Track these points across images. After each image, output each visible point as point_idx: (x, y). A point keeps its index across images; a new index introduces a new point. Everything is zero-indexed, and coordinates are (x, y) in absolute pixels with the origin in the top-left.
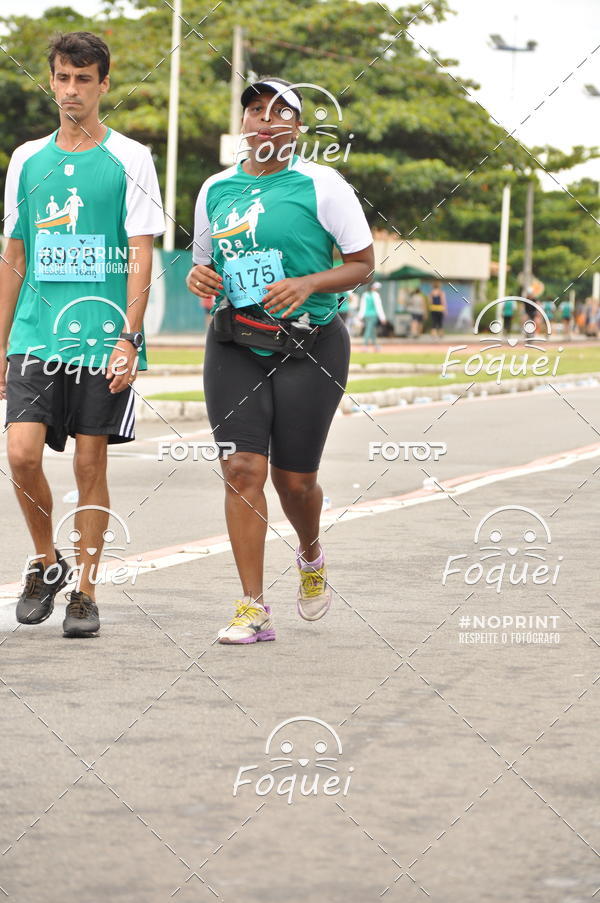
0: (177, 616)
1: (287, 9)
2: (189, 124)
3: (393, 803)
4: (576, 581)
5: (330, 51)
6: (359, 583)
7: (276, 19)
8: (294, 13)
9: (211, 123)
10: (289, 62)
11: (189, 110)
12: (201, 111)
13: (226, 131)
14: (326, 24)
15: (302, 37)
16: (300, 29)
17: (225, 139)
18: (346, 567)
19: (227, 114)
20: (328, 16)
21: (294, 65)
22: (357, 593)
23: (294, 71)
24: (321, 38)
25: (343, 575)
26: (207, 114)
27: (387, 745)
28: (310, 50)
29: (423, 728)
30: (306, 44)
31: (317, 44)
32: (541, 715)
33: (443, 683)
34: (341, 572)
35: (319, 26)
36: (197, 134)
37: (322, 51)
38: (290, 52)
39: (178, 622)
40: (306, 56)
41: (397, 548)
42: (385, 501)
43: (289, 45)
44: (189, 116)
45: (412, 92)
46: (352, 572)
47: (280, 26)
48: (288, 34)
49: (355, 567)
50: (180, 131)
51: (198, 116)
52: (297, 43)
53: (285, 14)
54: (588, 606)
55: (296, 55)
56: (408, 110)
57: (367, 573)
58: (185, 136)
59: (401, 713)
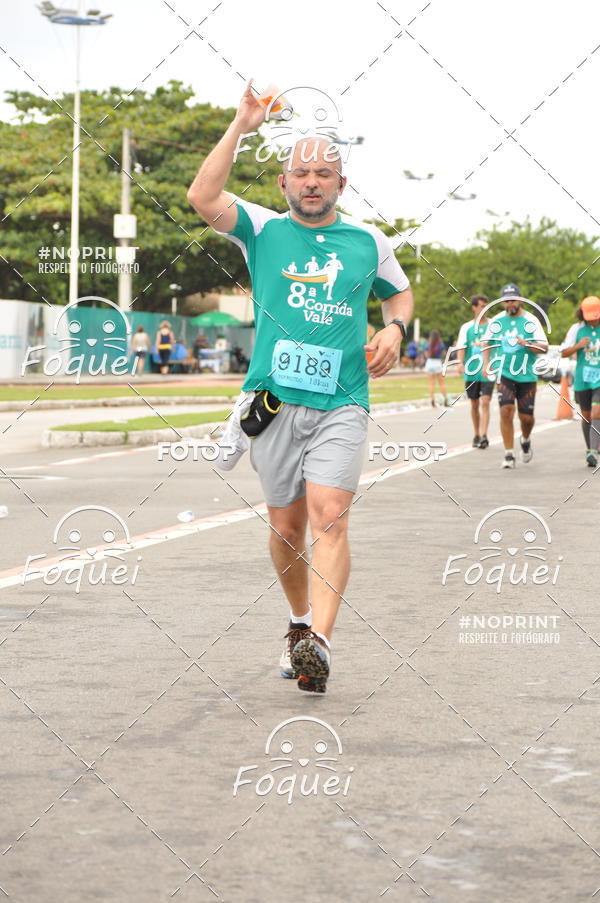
0: (65, 613)
1: (164, 114)
2: (88, 206)
3: (222, 764)
4: (381, 576)
5: (200, 147)
6: (210, 582)
7: (156, 122)
8: (170, 117)
9: (106, 205)
10: (167, 156)
11: (88, 195)
12: (98, 196)
13: (118, 211)
14: (196, 125)
15: (177, 136)
16: (175, 129)
17: (117, 217)
18: (203, 569)
19: (118, 198)
20: (196, 119)
21: (171, 159)
22: (210, 590)
23: (171, 163)
24: (191, 136)
25: (199, 576)
26: (102, 198)
27: (221, 717)
28: (183, 146)
29: (250, 702)
30: (180, 142)
31: (189, 141)
32: (344, 688)
33: (270, 664)
34: (198, 573)
35: (190, 126)
36: (95, 214)
37: (193, 146)
38: (167, 148)
39: (65, 618)
40: (181, 151)
41: (244, 552)
42: (236, 512)
43: (166, 143)
44: (87, 200)
45: (266, 178)
46: (207, 573)
47: (159, 127)
48: (166, 134)
49: (210, 568)
50: (81, 212)
51: (95, 199)
52: (172, 141)
53: (164, 118)
54: (391, 597)
55: (172, 150)
56: (263, 192)
57: (217, 573)
58: (86, 216)
59: (234, 690)
